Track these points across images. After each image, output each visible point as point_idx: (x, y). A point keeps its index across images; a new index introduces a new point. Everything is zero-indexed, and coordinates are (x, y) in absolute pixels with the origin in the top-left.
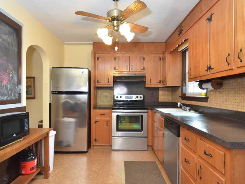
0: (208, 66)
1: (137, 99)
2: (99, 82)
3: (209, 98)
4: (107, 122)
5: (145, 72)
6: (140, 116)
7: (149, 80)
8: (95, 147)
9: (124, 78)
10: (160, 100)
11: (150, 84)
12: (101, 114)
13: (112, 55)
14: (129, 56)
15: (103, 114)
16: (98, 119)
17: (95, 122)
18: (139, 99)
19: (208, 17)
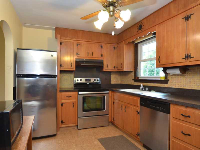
0: (185, 55)
1: (95, 82)
2: (62, 65)
3: (170, 80)
4: (73, 103)
5: (103, 59)
6: (103, 97)
7: (106, 65)
8: (61, 129)
9: (85, 63)
10: (112, 83)
11: (107, 69)
12: (67, 97)
13: (74, 41)
14: (90, 44)
15: (70, 97)
16: (63, 101)
17: (62, 105)
18: (96, 82)
19: (185, 16)
